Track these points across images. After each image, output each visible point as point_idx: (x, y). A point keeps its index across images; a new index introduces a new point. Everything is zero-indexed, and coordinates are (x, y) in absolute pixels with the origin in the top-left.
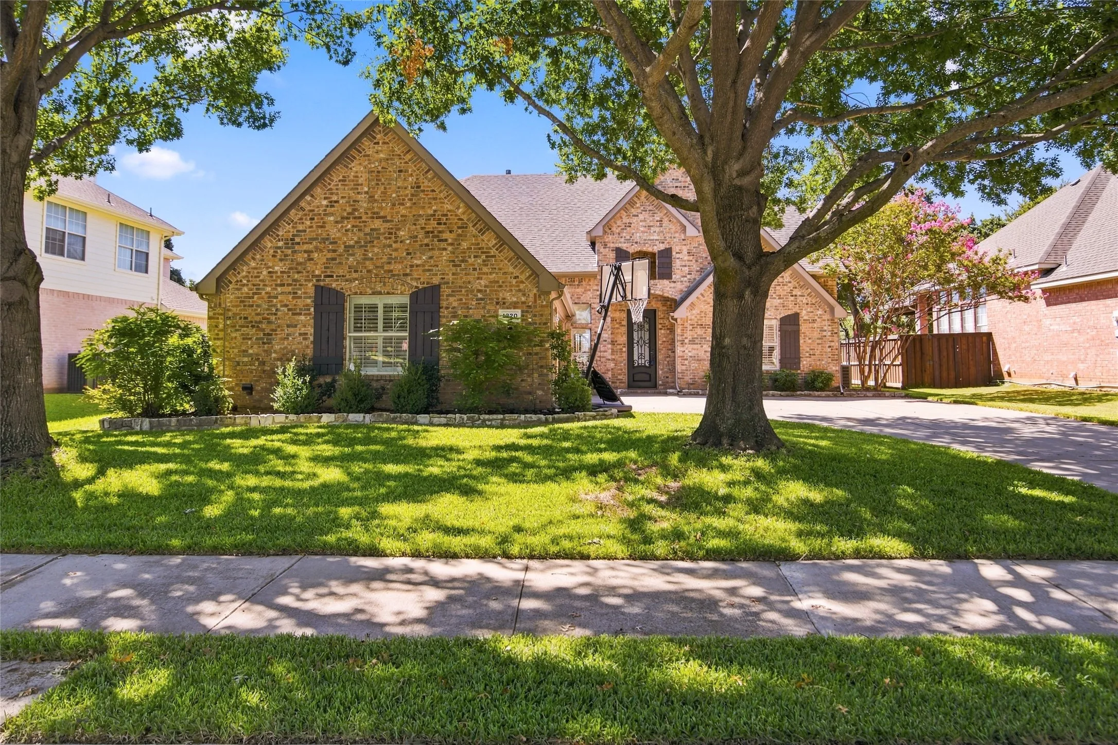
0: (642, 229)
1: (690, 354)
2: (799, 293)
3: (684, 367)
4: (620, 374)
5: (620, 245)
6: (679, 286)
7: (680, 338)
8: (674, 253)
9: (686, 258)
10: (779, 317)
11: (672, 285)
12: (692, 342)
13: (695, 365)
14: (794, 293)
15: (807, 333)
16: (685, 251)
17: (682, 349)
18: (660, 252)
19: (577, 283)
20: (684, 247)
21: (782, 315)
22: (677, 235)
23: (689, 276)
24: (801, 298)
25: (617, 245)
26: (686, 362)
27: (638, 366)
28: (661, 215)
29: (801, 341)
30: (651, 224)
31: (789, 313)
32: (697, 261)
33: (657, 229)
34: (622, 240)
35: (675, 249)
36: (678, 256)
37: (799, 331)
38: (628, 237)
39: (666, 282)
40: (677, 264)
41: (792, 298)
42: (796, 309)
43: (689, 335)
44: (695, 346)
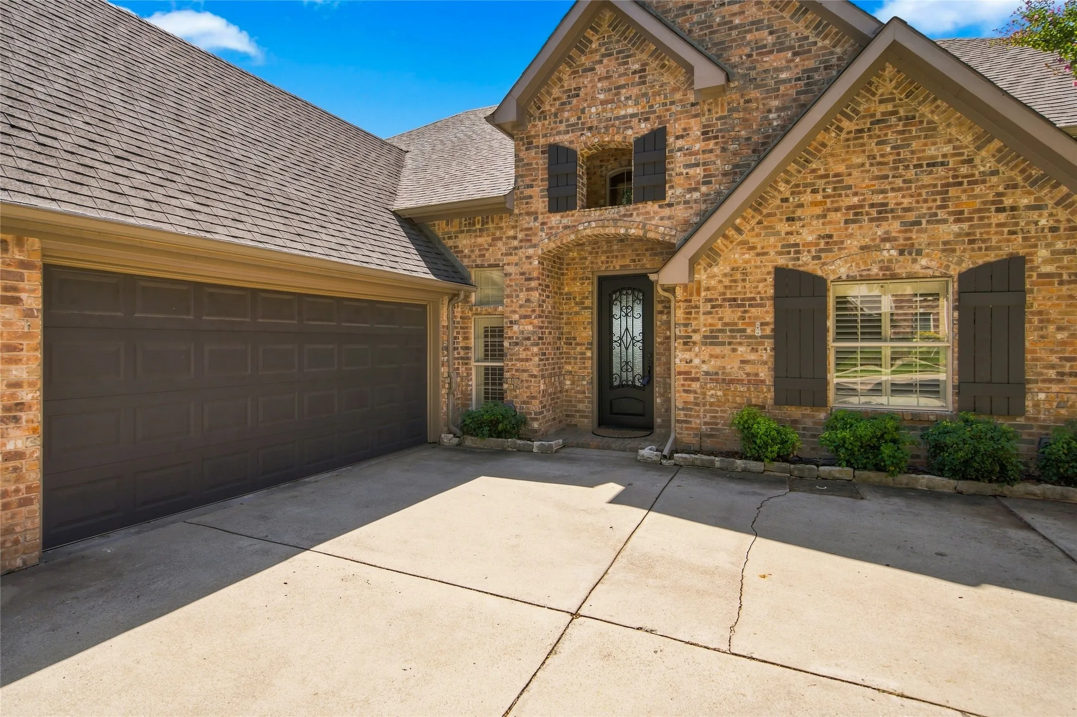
0: (602, 97)
1: (705, 368)
2: (1025, 201)
3: (691, 397)
4: (582, 402)
5: (558, 139)
6: (681, 213)
7: (680, 331)
8: (671, 140)
9: (697, 147)
10: (954, 271)
11: (667, 212)
12: (711, 339)
13: (715, 393)
14: (1008, 202)
15: (1054, 314)
16: (696, 132)
17: (687, 355)
18: (642, 141)
19: (478, 226)
20: (693, 121)
21: (967, 265)
22: (678, 96)
23: (704, 189)
24: (1034, 215)
25: (551, 140)
26: (695, 386)
27: (621, 386)
28: (644, 56)
29: (1031, 337)
30: (622, 81)
31: (992, 257)
32: (724, 150)
33: (635, 91)
34: (562, 127)
35: (675, 128)
36: (680, 143)
37: (1022, 305)
38: (573, 120)
39: (652, 207)
40: (677, 163)
41: (1002, 217)
42: (1016, 246)
43: (703, 323)
44: (717, 350)
